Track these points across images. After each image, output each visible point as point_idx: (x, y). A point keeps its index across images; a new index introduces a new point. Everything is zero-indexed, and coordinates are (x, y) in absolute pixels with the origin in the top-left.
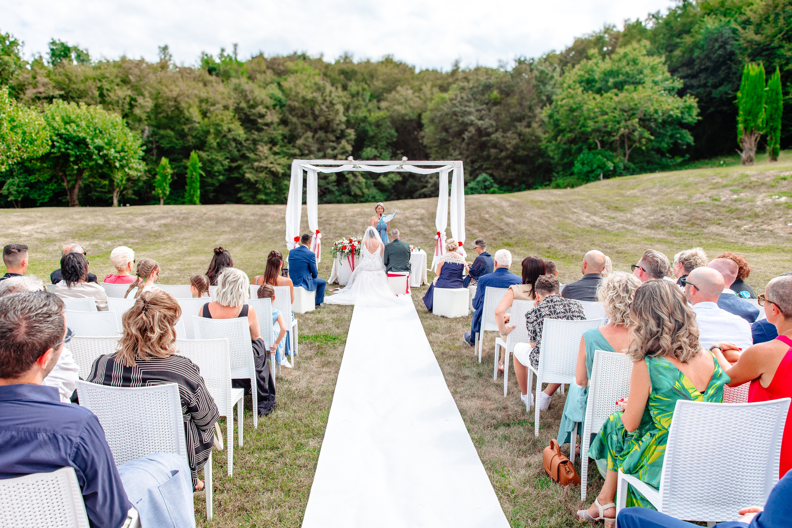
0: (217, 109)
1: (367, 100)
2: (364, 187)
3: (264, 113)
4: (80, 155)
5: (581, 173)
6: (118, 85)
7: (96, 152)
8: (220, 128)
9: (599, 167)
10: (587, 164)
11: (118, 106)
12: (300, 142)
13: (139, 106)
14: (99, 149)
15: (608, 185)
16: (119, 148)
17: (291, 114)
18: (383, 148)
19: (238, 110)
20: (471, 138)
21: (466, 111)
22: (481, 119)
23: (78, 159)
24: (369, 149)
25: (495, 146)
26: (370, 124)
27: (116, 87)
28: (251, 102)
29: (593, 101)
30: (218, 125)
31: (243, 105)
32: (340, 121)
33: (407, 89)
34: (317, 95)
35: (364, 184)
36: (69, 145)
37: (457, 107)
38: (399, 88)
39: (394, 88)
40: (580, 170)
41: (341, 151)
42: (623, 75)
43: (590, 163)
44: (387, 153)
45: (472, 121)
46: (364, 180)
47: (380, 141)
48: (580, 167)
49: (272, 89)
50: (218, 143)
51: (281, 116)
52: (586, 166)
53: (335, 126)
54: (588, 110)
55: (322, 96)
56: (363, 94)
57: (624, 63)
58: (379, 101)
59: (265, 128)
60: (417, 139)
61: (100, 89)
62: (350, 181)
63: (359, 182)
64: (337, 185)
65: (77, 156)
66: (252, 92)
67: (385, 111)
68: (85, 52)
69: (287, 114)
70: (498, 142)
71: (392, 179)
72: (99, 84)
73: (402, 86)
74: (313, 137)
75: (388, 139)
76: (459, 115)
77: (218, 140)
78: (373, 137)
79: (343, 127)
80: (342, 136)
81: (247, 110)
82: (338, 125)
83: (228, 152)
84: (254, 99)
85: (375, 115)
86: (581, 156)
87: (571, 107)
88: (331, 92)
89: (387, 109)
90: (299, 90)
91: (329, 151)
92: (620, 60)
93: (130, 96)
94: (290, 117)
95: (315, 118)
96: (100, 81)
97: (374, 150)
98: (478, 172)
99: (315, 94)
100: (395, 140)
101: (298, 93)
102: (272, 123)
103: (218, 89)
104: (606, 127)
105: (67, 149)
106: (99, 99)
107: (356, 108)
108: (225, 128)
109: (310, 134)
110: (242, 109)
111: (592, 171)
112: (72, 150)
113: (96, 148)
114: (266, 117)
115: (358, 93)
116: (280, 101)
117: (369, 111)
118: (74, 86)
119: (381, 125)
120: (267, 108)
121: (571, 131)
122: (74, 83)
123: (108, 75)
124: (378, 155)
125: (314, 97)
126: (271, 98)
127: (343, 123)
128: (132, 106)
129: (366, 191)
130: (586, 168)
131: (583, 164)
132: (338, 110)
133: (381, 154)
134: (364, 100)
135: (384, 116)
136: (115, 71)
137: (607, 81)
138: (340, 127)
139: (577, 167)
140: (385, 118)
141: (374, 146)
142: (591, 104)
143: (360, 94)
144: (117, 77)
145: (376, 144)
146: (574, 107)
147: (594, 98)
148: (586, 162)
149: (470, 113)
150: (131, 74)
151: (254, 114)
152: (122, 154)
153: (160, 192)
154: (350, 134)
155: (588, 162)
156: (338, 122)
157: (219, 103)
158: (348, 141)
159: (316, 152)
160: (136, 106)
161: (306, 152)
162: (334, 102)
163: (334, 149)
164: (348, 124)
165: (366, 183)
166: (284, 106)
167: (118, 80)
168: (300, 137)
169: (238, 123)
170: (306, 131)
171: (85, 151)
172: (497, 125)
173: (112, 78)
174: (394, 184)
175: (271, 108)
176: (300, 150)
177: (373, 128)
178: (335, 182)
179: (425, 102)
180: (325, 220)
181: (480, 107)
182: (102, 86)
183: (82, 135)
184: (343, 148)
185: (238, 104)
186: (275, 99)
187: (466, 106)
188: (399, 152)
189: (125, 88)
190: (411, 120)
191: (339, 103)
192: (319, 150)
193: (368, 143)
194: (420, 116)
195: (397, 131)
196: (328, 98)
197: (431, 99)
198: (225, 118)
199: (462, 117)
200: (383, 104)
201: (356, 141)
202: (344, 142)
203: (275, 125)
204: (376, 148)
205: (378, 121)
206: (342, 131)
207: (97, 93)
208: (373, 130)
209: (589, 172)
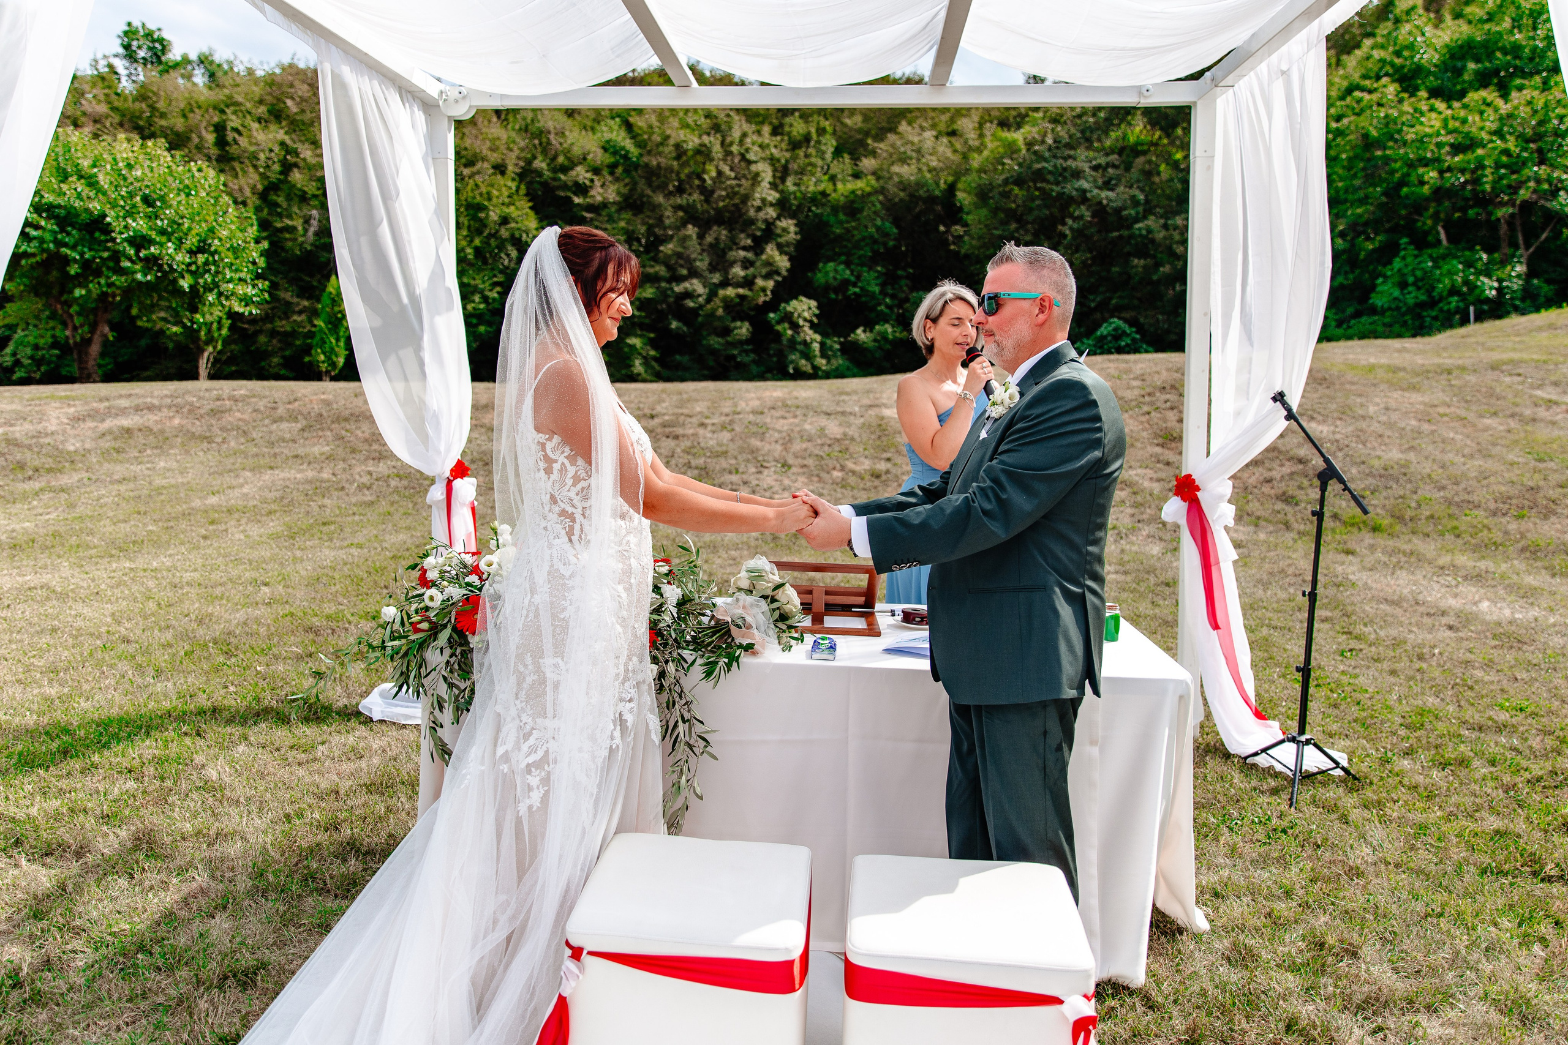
0: (478, 173)
1: (828, 156)
2: (817, 353)
3: (588, 183)
4: (94, 258)
5: (1398, 308)
6: (259, 121)
7: (132, 252)
8: (482, 215)
9: (1453, 291)
10: (1414, 284)
11: (255, 167)
12: (668, 248)
13: (302, 164)
14: (140, 242)
15: (1552, 327)
16: (192, 241)
17: (650, 185)
18: (862, 265)
19: (526, 174)
20: (1079, 233)
21: (1065, 169)
22: (1107, 185)
23: (90, 270)
24: (831, 265)
25: (1142, 253)
26: (835, 209)
27: (255, 125)
28: (561, 159)
29: (1433, 115)
30: (480, 208)
31: (540, 164)
32: (763, 200)
33: (922, 129)
34: (714, 142)
35: (816, 346)
36: (68, 234)
37: (1046, 160)
38: (903, 127)
39: (893, 130)
40: (1395, 299)
41: (764, 271)
42: (1505, 54)
43: (1425, 282)
44: (873, 274)
45: (1084, 191)
46: (818, 337)
47: (857, 246)
48: (1396, 293)
49: (611, 129)
50: (477, 250)
51: (625, 190)
52: (1410, 289)
53: (752, 213)
54: (1421, 141)
55: (723, 144)
56: (818, 142)
57: (1507, 23)
58: (856, 159)
59: (588, 215)
60: (946, 243)
61: (220, 129)
62: (785, 341)
63: (805, 343)
64: (752, 351)
65: (86, 265)
66: (561, 133)
67: (872, 179)
68: (226, 67)
69: (642, 185)
70: (1153, 241)
71: (883, 336)
72: (216, 119)
73: (910, 123)
74: (701, 237)
75: (875, 242)
76: (1050, 178)
77: (477, 242)
78: (839, 238)
79: (772, 213)
80: (769, 233)
81: (547, 174)
82: (759, 209)
83: (501, 272)
84: (567, 153)
85: (846, 187)
86: (1397, 263)
87: (1366, 136)
88: (744, 135)
89: (874, 173)
90: (668, 132)
91: (738, 271)
92: (1491, 18)
93: (282, 144)
94: (649, 192)
95: (707, 193)
96: (223, 112)
97: (842, 267)
98: (1098, 316)
99: (706, 139)
100: (891, 243)
101: (668, 137)
102: (605, 205)
103: (484, 130)
104: (1476, 181)
105: (60, 244)
106: (214, 152)
107: (801, 172)
108: (494, 216)
109: (691, 230)
110: (539, 173)
111: (1432, 303)
112: (73, 248)
113: (131, 241)
114: (592, 193)
115: (807, 139)
116: (626, 157)
117: (833, 179)
118: (163, 123)
119: (860, 211)
120: (596, 171)
121: (1363, 201)
122: (163, 115)
123: (239, 98)
124: (853, 279)
125: (703, 145)
126: (605, 149)
127: (772, 205)
128: (287, 168)
129: (821, 362)
130: (1413, 296)
131: (1403, 285)
132: (757, 174)
133: (858, 277)
134: (821, 154)
135: (868, 189)
136: (257, 91)
137: (1459, 72)
138: (761, 215)
139: (1385, 293)
140: (869, 194)
141: (843, 258)
142: (1432, 123)
143: (812, 143)
144: (261, 102)
145: (849, 254)
146: (1374, 133)
147: (1432, 109)
148: (1411, 279)
149: (1077, 174)
150: (292, 98)
151: (565, 187)
152: (201, 258)
153: (322, 357)
154: (785, 230)
155: (1417, 280)
156: (758, 203)
157: (483, 159)
158: (780, 247)
159: (706, 274)
160: (296, 165)
161: (685, 272)
162: (751, 156)
163: (747, 264)
164: (783, 206)
165: (822, 344)
166: (636, 166)
167: (262, 110)
168: (672, 237)
169: (525, 205)
170: (684, 224)
171: (107, 249)
172: (1147, 201)
173: (249, 105)
174: (888, 346)
175: (605, 172)
176: (669, 267)
177: (842, 216)
178: (747, 342)
179: (965, 157)
180: (664, 425)
181: (1102, 161)
182: (225, 121)
183: (95, 206)
184: (769, 263)
185: (529, 162)
186: (615, 153)
187: (1065, 159)
188: (900, 273)
189: (273, 127)
190: (931, 200)
191: (763, 159)
192: (713, 268)
193: (830, 253)
194: (952, 188)
195: (896, 222)
196: (735, 149)
197: (979, 150)
198: (495, 193)
199: (1057, 183)
200: (868, 163)
201: (798, 244)
202: (771, 250)
203: (613, 209)
204: (848, 264)
205: (853, 202)
206: (770, 225)
207: (210, 138)
208: (841, 223)
209: (1421, 305)
